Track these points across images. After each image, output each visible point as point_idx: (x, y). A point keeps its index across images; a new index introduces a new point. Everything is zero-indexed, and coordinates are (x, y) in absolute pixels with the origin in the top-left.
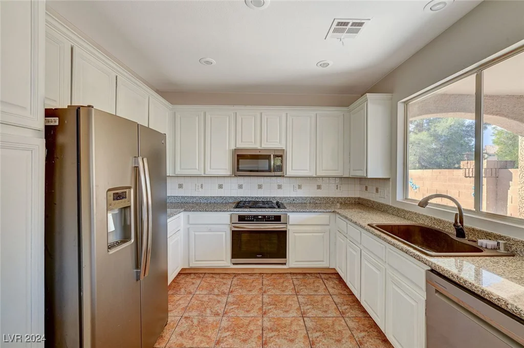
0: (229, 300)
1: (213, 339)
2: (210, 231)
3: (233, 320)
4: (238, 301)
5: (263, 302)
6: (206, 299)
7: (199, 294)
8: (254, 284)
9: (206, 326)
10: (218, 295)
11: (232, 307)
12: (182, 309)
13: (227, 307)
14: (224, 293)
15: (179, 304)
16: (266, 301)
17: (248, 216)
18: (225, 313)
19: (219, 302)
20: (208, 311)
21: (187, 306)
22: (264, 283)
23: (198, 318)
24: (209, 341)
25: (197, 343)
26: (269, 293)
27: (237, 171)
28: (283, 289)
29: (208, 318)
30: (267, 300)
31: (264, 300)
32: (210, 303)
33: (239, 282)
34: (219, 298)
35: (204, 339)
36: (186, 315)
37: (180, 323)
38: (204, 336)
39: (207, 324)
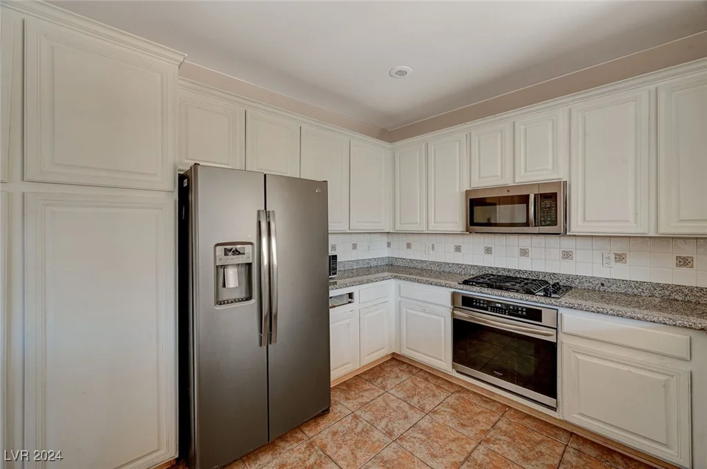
0: (421, 423)
1: (358, 464)
2: (424, 311)
3: (403, 455)
4: (432, 431)
5: (470, 454)
6: (394, 405)
7: (393, 395)
8: (480, 418)
9: (366, 442)
10: (412, 407)
11: (416, 435)
12: (360, 403)
13: (410, 431)
14: (422, 409)
15: (363, 396)
16: (476, 457)
17: (478, 301)
18: (401, 438)
19: (406, 417)
20: (383, 423)
21: (367, 403)
22: (499, 424)
23: (366, 425)
24: (352, 463)
25: (339, 455)
26: (494, 447)
27: (471, 225)
28: (530, 455)
29: (376, 432)
30: (481, 457)
31: (475, 455)
32: (393, 414)
33: (458, 402)
34: (410, 412)
35: (350, 457)
36: (358, 413)
37: (345, 419)
38: (353, 453)
39: (367, 439)
